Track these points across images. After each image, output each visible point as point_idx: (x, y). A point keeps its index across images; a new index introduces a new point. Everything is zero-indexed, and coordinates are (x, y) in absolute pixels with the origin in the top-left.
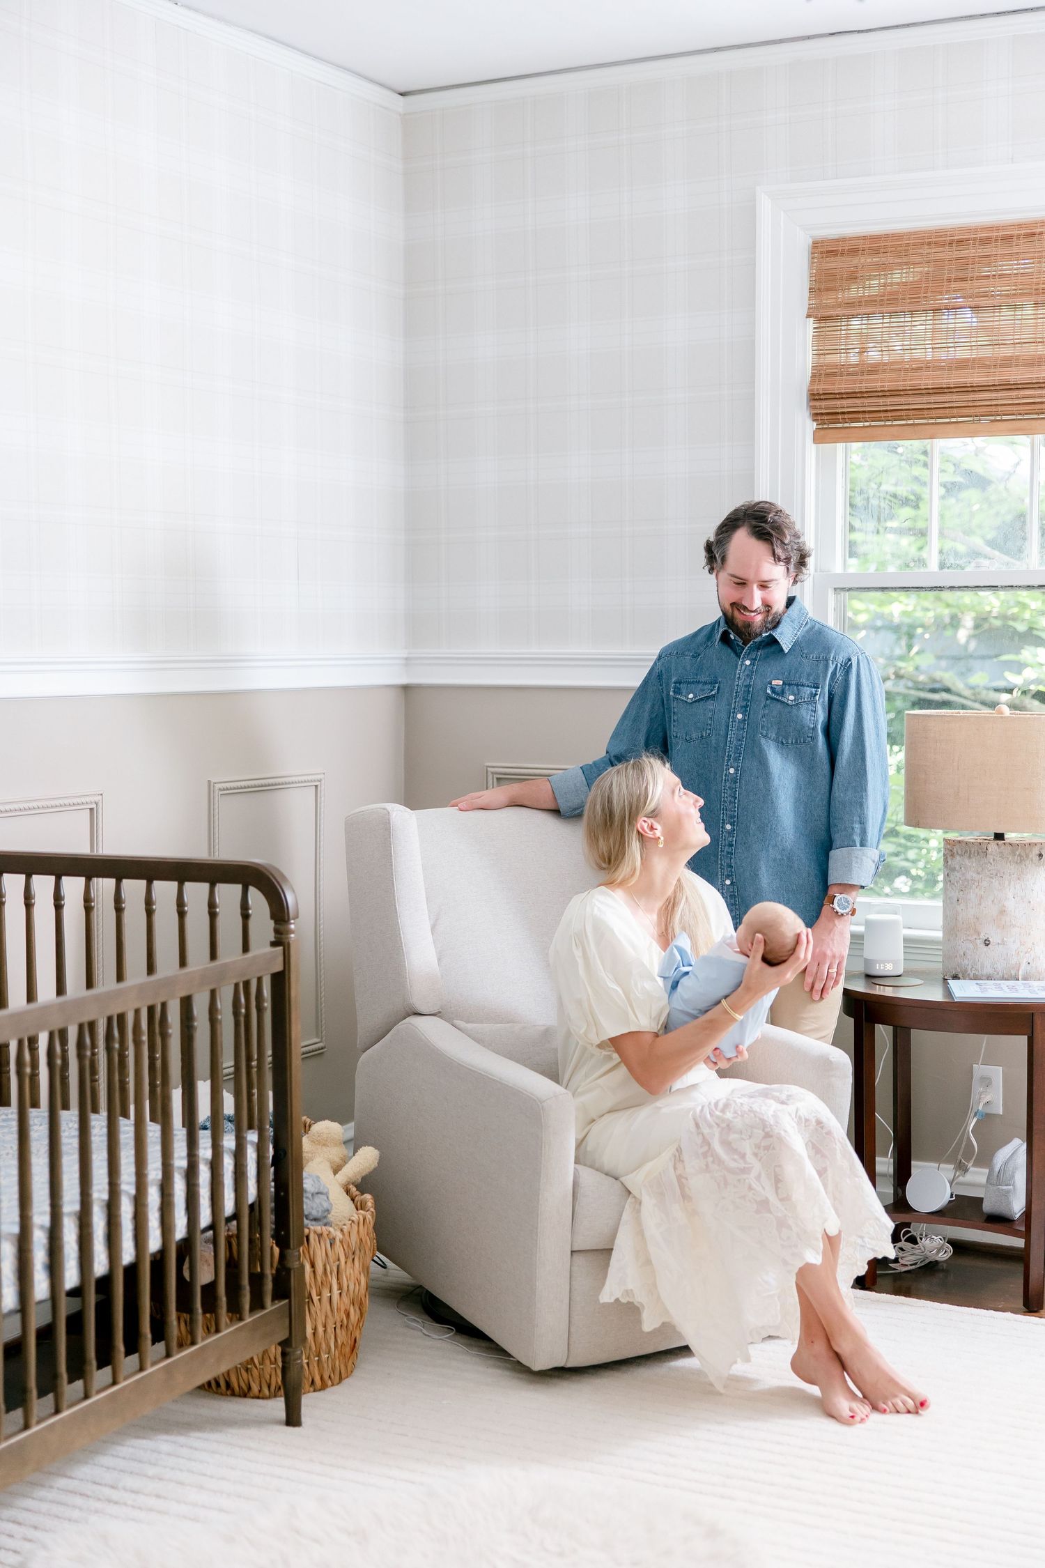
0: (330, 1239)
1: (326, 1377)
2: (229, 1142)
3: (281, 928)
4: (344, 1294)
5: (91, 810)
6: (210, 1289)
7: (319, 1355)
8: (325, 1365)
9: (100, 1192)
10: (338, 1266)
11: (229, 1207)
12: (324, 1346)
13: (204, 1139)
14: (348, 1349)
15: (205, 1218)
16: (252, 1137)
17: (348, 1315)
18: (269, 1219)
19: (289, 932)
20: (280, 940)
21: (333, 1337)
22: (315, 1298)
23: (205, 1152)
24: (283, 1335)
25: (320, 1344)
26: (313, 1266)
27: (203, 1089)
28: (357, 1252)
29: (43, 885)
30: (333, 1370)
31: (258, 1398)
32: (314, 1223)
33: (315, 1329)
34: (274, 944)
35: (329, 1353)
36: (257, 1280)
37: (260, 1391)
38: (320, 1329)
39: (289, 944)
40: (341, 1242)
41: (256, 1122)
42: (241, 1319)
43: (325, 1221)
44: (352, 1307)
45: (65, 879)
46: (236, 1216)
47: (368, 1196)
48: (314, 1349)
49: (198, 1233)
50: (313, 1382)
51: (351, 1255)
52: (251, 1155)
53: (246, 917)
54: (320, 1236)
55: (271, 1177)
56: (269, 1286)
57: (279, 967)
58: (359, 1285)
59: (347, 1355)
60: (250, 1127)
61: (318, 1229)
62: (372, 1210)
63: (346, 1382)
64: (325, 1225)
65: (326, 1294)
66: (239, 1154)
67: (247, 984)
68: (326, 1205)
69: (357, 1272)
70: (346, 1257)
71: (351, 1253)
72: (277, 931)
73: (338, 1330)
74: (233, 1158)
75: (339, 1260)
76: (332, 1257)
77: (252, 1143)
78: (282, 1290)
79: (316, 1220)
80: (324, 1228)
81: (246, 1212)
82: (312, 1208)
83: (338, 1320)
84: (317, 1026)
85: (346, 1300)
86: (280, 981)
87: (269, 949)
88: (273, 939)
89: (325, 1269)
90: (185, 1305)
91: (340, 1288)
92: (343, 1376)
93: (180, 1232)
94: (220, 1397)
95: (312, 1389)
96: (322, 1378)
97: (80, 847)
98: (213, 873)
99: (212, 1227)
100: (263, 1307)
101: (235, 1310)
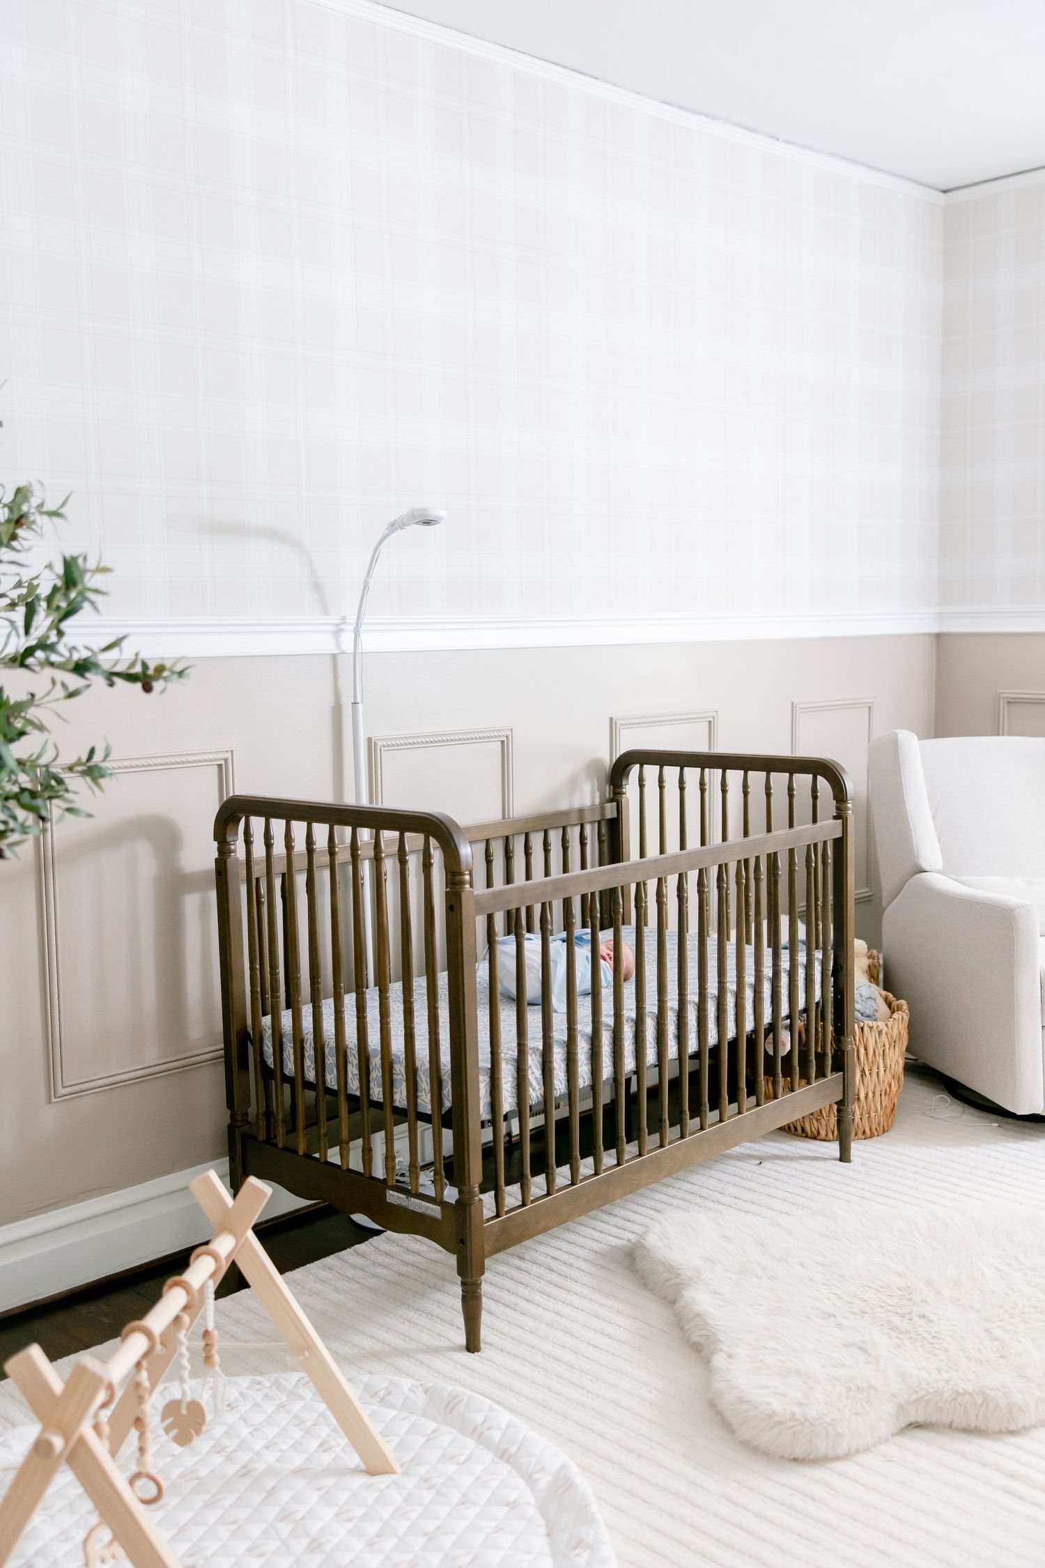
0: (879, 1032)
1: (874, 1129)
2: (802, 958)
3: (841, 806)
4: (888, 1071)
5: (710, 722)
6: (788, 1058)
7: (869, 1113)
8: (873, 1121)
9: (712, 988)
10: (884, 1050)
11: (801, 1004)
12: (873, 1107)
13: (785, 956)
14: (889, 1110)
15: (784, 1010)
16: (818, 955)
17: (890, 1086)
18: (830, 1016)
19: (847, 809)
20: (840, 815)
21: (879, 1100)
22: (867, 1072)
23: (785, 964)
24: (840, 1097)
25: (870, 1105)
26: (866, 1049)
27: (784, 920)
28: (897, 1042)
29: (671, 773)
30: (879, 1124)
31: (824, 1140)
32: (867, 1018)
33: (867, 1095)
34: (835, 818)
35: (876, 1112)
36: (821, 1057)
37: (826, 1136)
38: (871, 1095)
39: (847, 818)
40: (886, 1033)
41: (821, 945)
42: (809, 1083)
43: (874, 1018)
44: (893, 1080)
45: (686, 769)
46: (806, 1010)
47: (903, 1002)
48: (865, 1109)
49: (780, 1019)
50: (864, 1132)
51: (893, 1044)
52: (817, 969)
53: (815, 798)
54: (871, 1028)
55: (832, 984)
56: (829, 1061)
57: (838, 835)
58: (898, 1064)
59: (888, 1115)
60: (817, 948)
61: (871, 1023)
62: (907, 1011)
63: (886, 1134)
64: (875, 1020)
65: (875, 1070)
66: (809, 967)
67: (815, 845)
68: (875, 1007)
69: (897, 1055)
70: (890, 1045)
71: (893, 1042)
72: (838, 808)
73: (883, 1096)
74: (804, 968)
75: (884, 1046)
76: (880, 1045)
77: (818, 959)
78: (840, 1064)
79: (868, 1016)
80: (874, 1023)
81: (814, 1006)
82: (866, 1008)
83: (884, 1089)
84: (867, 879)
85: (889, 1076)
86: (840, 844)
87: (832, 821)
88: (835, 814)
89: (874, 1052)
90: (770, 1071)
91: (885, 1067)
92: (886, 1130)
93: (767, 1018)
94: (797, 1138)
95: (863, 1137)
96: (870, 1129)
97: (701, 747)
98: (792, 766)
99: (789, 1017)
100: (824, 1076)
101: (805, 1076)
